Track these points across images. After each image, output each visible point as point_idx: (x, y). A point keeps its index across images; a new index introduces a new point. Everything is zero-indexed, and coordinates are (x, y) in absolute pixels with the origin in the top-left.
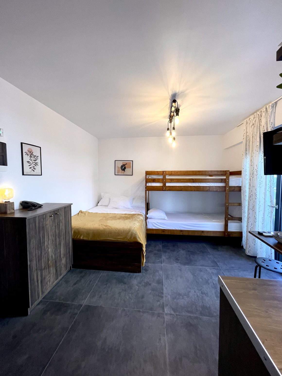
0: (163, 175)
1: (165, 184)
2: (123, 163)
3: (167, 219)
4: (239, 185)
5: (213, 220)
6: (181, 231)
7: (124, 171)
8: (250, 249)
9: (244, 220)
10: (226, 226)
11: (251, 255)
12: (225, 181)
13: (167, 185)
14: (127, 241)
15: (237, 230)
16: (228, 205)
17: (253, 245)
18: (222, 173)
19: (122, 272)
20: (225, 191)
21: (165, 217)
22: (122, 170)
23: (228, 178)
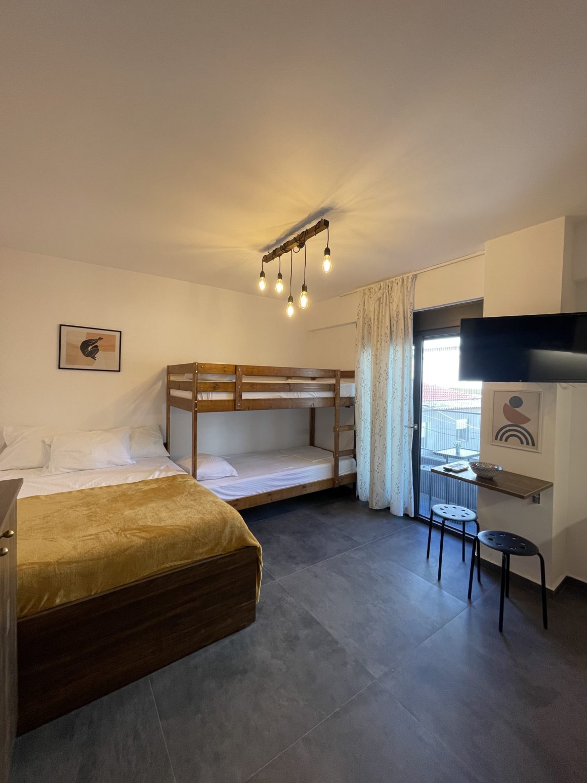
0: (236, 373)
1: (241, 396)
2: (88, 333)
3: (237, 475)
4: (351, 395)
5: (314, 461)
6: (269, 494)
7: (94, 358)
8: (377, 499)
9: (360, 452)
10: (336, 468)
11: (379, 509)
12: (334, 388)
13: (243, 397)
14: (220, 553)
15: (348, 471)
16: (339, 431)
17: (382, 491)
18: (331, 374)
19: (210, 646)
20: (334, 405)
21: (233, 471)
22: (87, 356)
23: (338, 382)
